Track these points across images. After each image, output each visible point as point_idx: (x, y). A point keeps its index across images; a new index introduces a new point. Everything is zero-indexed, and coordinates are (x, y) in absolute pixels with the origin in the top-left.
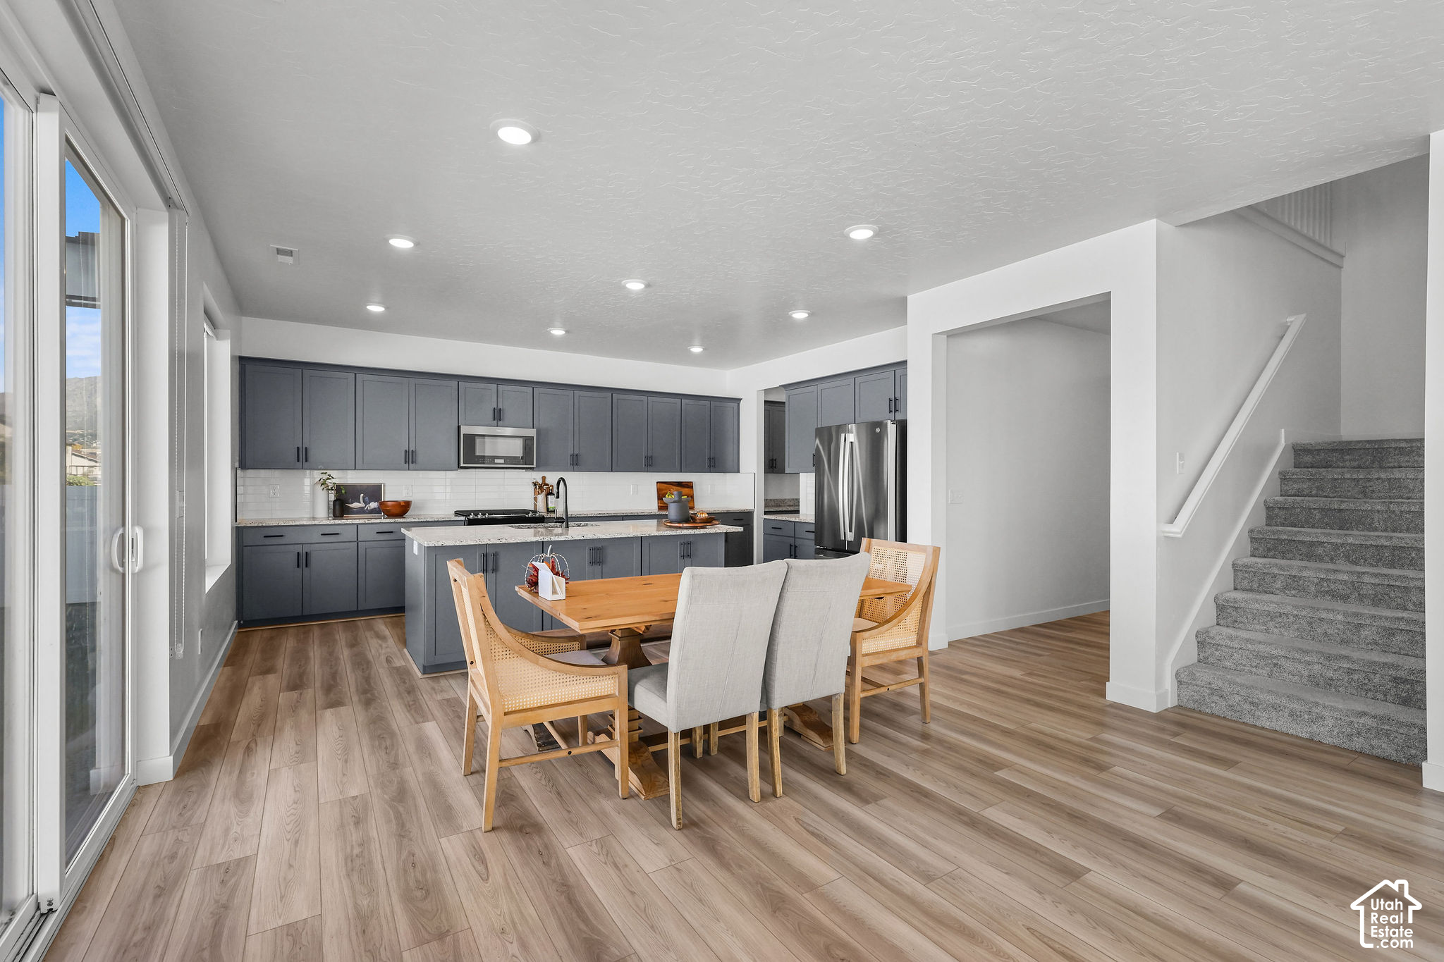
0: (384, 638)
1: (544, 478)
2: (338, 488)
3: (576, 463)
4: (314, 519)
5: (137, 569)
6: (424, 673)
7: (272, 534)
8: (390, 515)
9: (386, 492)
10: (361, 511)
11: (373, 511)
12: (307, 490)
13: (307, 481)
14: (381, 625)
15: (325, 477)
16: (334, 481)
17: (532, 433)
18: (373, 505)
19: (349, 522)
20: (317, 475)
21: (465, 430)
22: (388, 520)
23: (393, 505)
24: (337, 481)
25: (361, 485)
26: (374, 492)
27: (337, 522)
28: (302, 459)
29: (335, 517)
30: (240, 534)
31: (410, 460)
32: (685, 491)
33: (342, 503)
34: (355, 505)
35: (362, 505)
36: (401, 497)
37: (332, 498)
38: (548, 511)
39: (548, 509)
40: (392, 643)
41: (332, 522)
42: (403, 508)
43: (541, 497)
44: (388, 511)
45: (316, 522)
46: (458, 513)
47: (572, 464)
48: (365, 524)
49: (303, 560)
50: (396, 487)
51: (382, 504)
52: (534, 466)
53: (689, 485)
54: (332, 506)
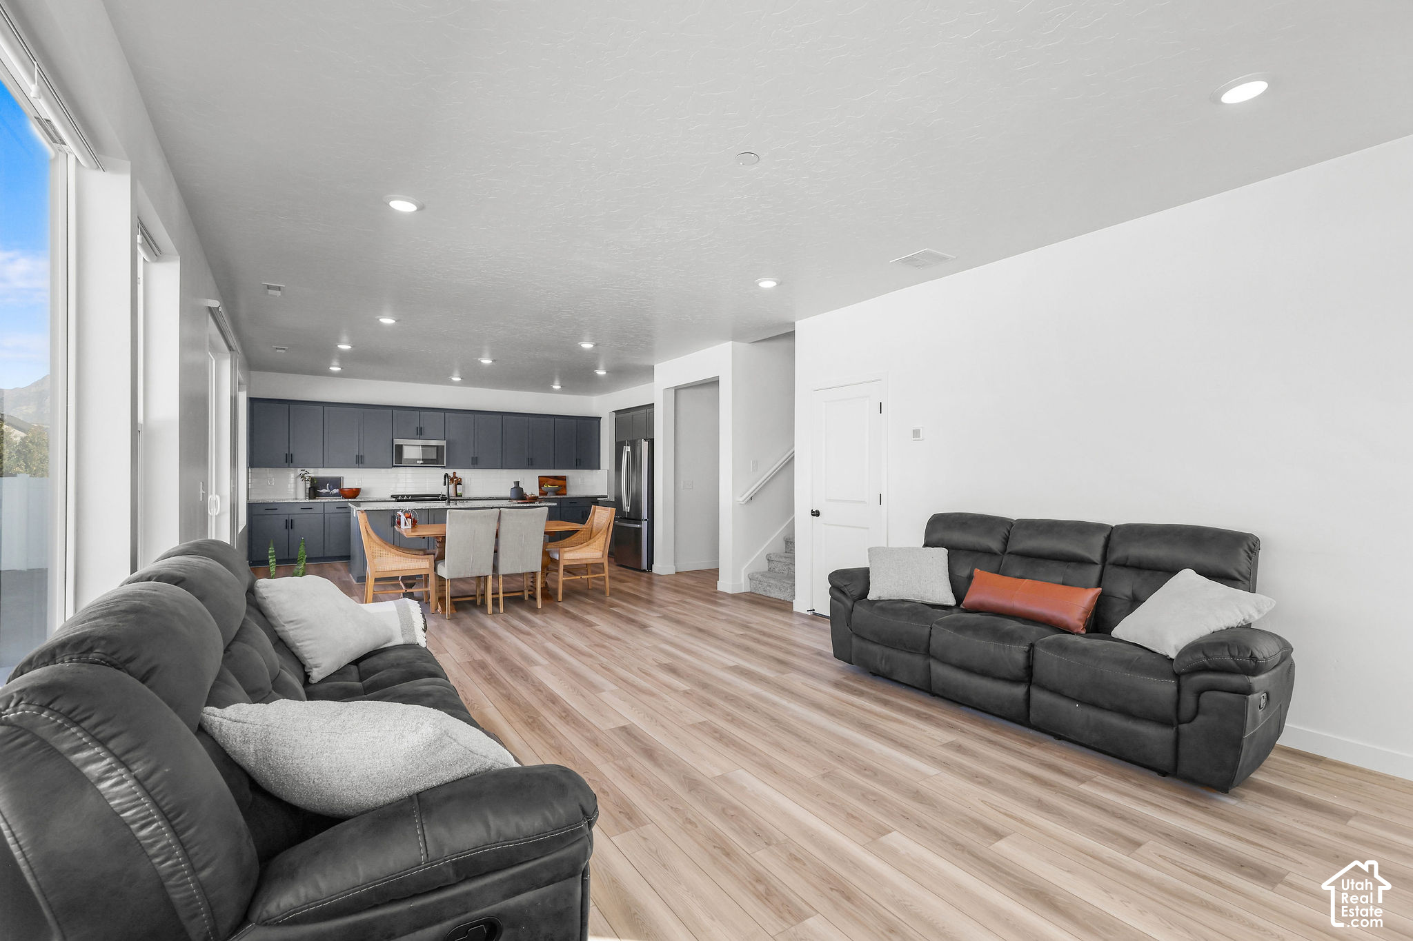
0: (339, 570)
1: (454, 473)
2: (312, 479)
3: (475, 463)
4: (296, 499)
5: (217, 514)
6: (357, 582)
7: (270, 508)
8: (346, 497)
9: (344, 482)
10: (327, 495)
11: (335, 495)
12: (292, 481)
13: (292, 475)
14: (339, 565)
15: (304, 472)
16: (309, 475)
17: (443, 443)
18: (336, 491)
19: (319, 501)
20: (299, 471)
21: (397, 442)
22: (344, 500)
23: (348, 491)
24: (312, 475)
25: (327, 478)
26: (336, 482)
27: (311, 501)
28: (289, 461)
29: (310, 498)
30: (250, 506)
31: (360, 462)
32: (560, 482)
33: (315, 488)
34: (324, 491)
35: (328, 491)
36: (354, 486)
37: (308, 486)
38: (457, 495)
39: (457, 494)
40: (343, 573)
41: (308, 501)
42: (355, 493)
43: (452, 486)
44: (345, 495)
45: (298, 501)
46: (392, 496)
47: (473, 464)
48: (329, 501)
49: (289, 524)
50: (352, 478)
51: (341, 490)
52: (445, 465)
53: (563, 478)
54: (308, 492)
